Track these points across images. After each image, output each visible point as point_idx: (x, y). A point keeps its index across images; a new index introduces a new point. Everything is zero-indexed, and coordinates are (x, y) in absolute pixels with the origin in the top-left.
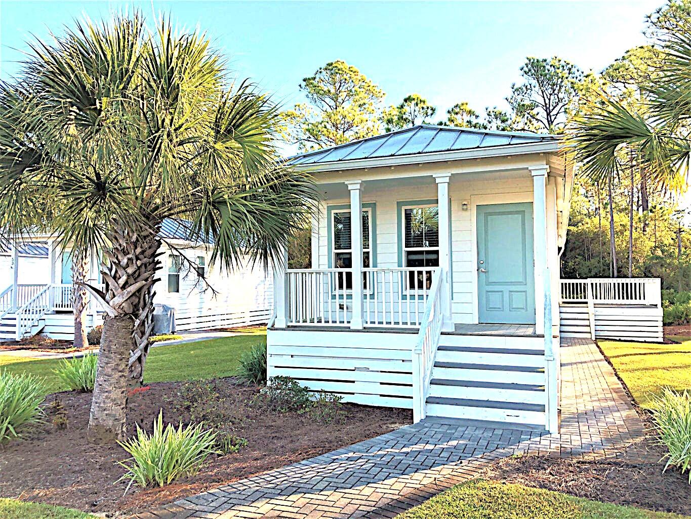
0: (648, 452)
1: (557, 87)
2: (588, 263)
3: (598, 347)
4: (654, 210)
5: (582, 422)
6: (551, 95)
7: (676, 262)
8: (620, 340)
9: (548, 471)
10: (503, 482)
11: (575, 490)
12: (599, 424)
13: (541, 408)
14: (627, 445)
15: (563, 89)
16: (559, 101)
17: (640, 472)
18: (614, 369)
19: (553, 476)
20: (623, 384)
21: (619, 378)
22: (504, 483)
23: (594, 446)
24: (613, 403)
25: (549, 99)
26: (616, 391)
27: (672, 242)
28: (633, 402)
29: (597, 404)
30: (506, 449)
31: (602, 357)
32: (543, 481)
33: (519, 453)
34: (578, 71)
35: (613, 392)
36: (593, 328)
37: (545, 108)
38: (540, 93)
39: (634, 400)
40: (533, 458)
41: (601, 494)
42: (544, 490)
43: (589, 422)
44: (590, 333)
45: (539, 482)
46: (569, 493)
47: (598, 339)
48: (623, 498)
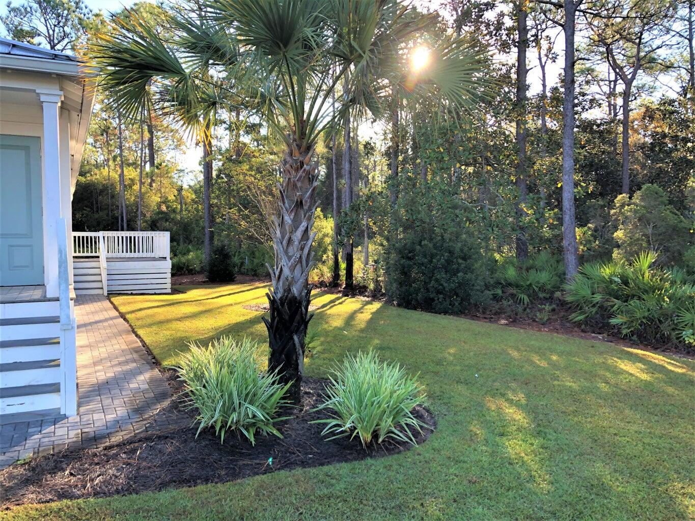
0: (177, 415)
1: (62, 19)
2: (96, 216)
3: (112, 303)
4: (160, 167)
5: (104, 394)
6: (55, 26)
7: (178, 217)
8: (132, 294)
9: (67, 472)
10: (5, 507)
11: (104, 487)
12: (123, 393)
13: (54, 388)
14: (155, 412)
15: (70, 23)
16: (65, 35)
17: (172, 443)
18: (130, 326)
19: (75, 476)
20: (142, 341)
21: (137, 335)
22: (7, 509)
23: (120, 422)
24: (135, 365)
25: (54, 31)
26: (136, 350)
27: (174, 198)
28: (153, 360)
29: (118, 369)
30: (7, 454)
31: (117, 314)
32: (62, 489)
33: (28, 455)
34: (86, 8)
35: (133, 352)
36: (105, 283)
37: (48, 39)
38: (43, 20)
39: (154, 358)
40: (46, 458)
41: (135, 483)
42: (66, 502)
43: (112, 392)
44: (102, 288)
45: (56, 491)
46: (96, 494)
47: (111, 294)
48: (159, 481)
